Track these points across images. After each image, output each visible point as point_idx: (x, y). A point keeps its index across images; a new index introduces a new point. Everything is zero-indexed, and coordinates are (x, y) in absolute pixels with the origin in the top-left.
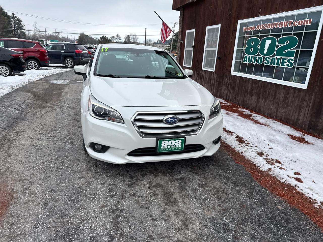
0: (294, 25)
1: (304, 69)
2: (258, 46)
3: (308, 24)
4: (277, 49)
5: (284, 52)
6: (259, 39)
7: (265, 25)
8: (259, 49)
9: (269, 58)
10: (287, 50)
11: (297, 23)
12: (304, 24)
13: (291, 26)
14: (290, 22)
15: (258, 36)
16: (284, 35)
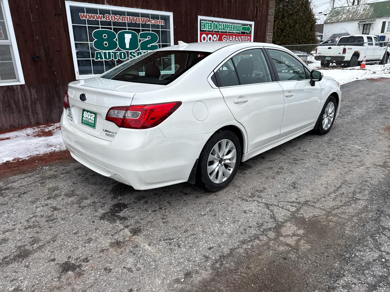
0: (151, 22)
1: (168, 60)
2: (114, 40)
3: (162, 24)
4: (140, 43)
5: (148, 46)
6: (113, 31)
7: (118, 17)
8: (118, 43)
9: (134, 53)
10: (151, 45)
11: (154, 22)
12: (159, 23)
13: (148, 23)
14: (147, 19)
15: (111, 29)
16: (143, 30)
